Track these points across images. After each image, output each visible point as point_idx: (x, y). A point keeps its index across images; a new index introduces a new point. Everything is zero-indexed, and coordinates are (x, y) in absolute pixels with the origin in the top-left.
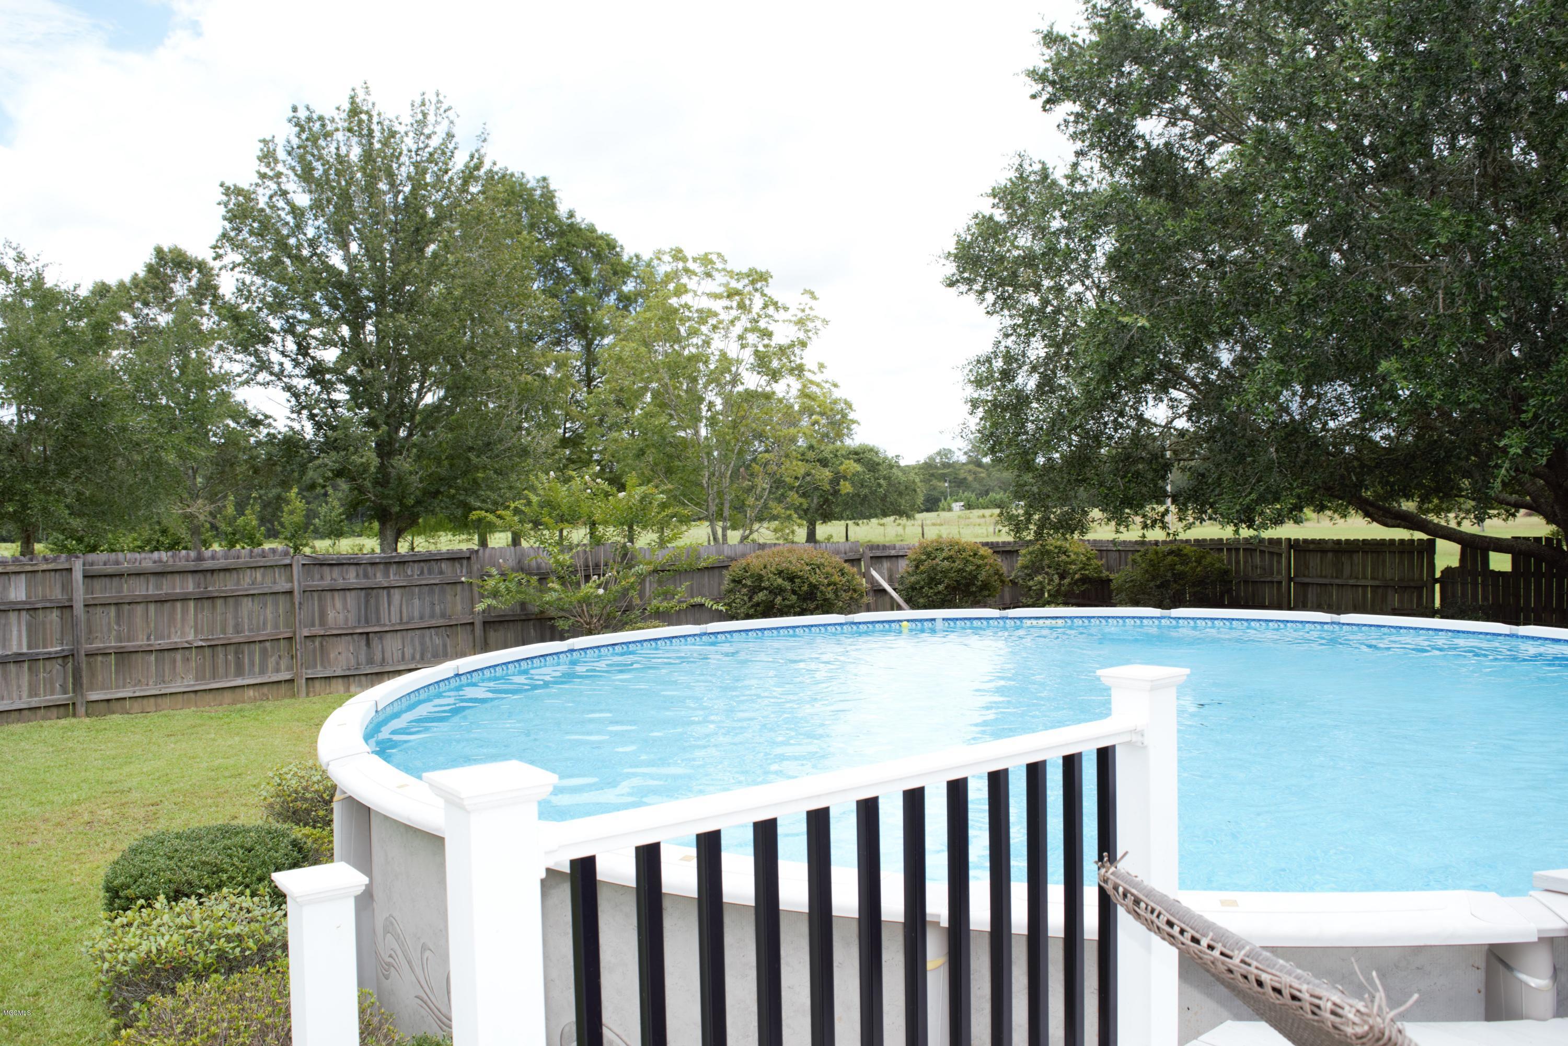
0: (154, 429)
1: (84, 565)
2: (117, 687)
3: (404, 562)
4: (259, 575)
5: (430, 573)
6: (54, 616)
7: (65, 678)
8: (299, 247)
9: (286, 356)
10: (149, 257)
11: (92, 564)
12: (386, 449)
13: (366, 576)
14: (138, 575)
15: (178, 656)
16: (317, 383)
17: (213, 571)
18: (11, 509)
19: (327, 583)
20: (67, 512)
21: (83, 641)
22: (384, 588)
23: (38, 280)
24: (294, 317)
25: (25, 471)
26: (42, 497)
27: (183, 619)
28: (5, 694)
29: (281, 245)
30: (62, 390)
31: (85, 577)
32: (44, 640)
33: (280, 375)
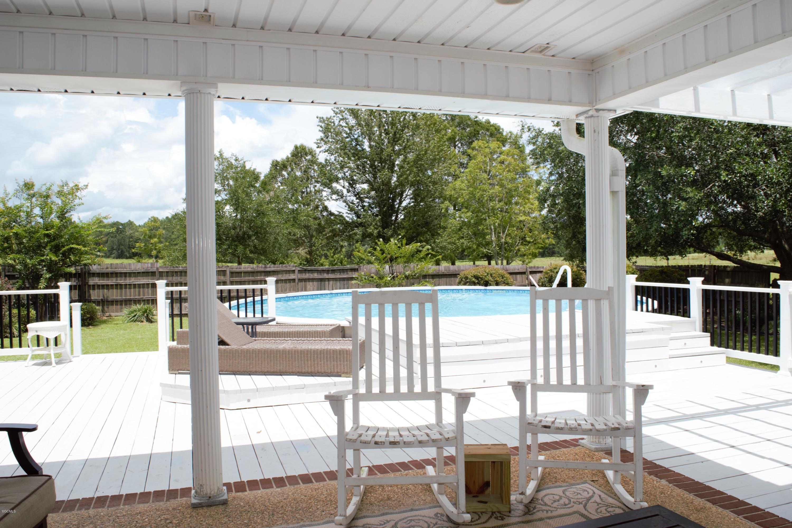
3: (334, 270)
4: (284, 273)
5: (343, 274)
9: (345, 188)
10: (291, 149)
11: (232, 269)
14: (246, 272)
16: (357, 199)
19: (307, 276)
22: (327, 279)
31: (230, 273)
33: (342, 196)
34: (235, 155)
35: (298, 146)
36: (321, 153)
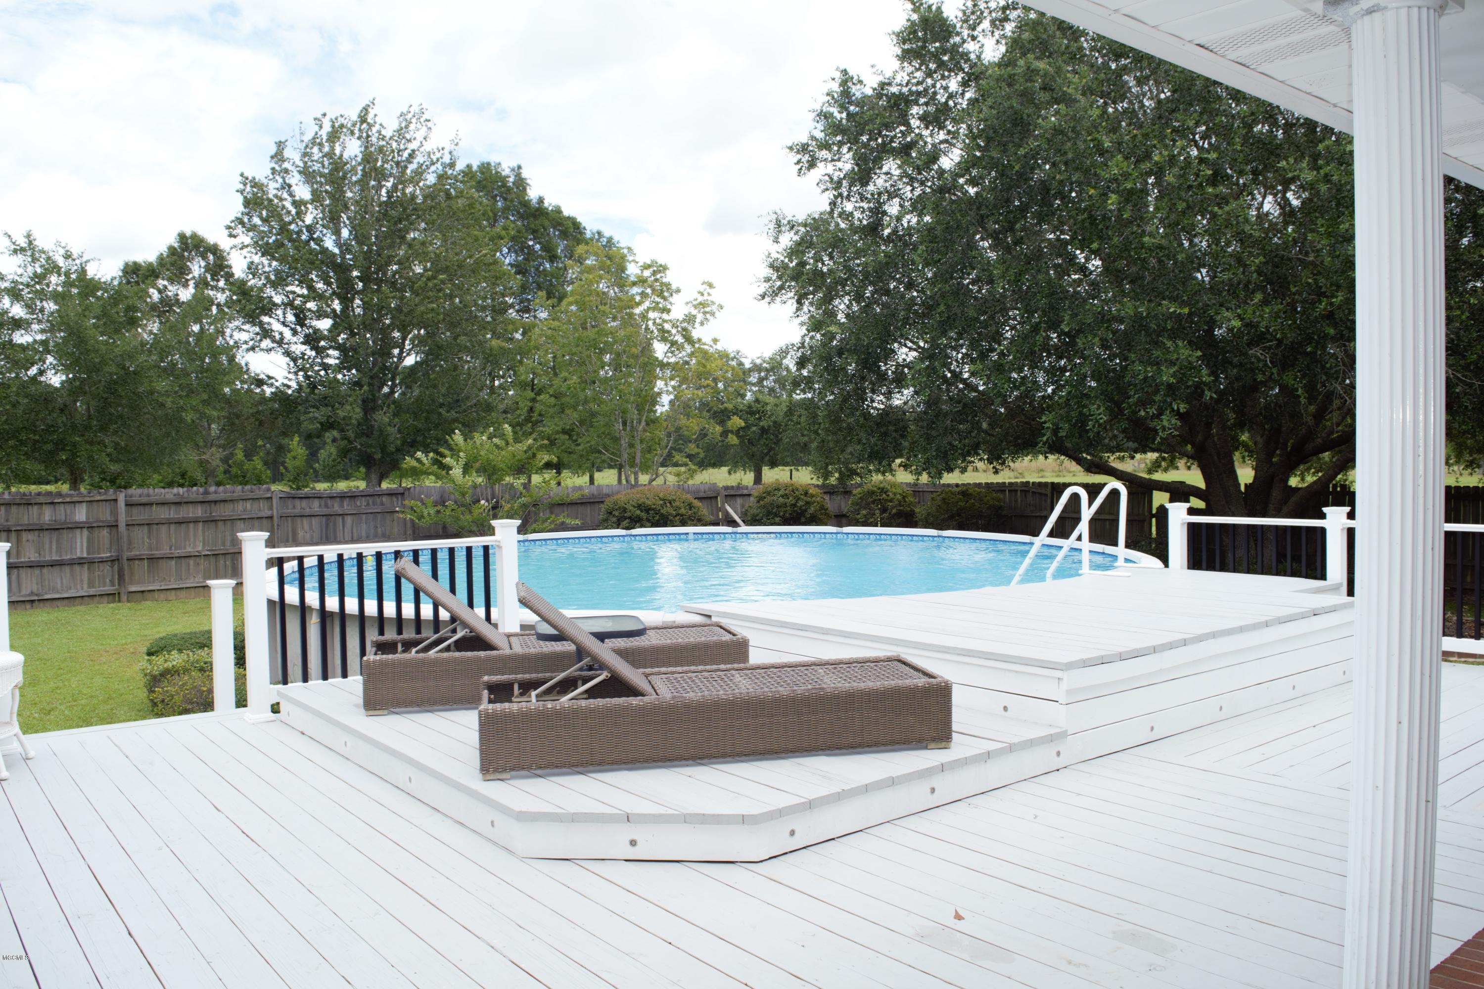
0: (176, 392)
1: (126, 497)
2: (149, 583)
3: (355, 497)
4: (248, 505)
5: (374, 504)
6: (105, 533)
7: (113, 576)
8: (299, 233)
9: (287, 326)
10: (172, 240)
11: (131, 497)
12: (370, 405)
13: (326, 506)
14: (163, 504)
15: (192, 562)
16: (311, 349)
17: (215, 502)
18: (64, 458)
19: (297, 511)
20: (108, 459)
21: (125, 549)
22: (340, 515)
23: (83, 272)
24: (294, 293)
25: (74, 427)
26: (88, 447)
27: (195, 536)
28: (72, 585)
29: (284, 228)
30: (104, 362)
31: (127, 505)
32: (99, 548)
33: (280, 342)
34: (63, 245)
35: (188, 234)
36: (234, 250)
